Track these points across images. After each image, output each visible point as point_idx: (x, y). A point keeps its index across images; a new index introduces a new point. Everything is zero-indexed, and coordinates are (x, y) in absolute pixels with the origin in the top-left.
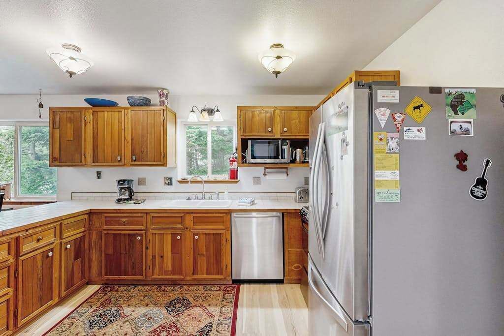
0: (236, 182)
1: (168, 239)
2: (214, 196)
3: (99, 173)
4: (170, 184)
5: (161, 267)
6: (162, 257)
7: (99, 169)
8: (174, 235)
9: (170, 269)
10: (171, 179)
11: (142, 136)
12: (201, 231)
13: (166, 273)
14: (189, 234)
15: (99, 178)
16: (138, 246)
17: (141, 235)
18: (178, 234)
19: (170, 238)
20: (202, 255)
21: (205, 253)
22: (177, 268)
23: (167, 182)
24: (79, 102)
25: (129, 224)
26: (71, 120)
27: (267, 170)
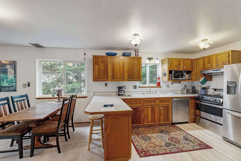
0: (161, 87)
1: (150, 109)
2: (154, 93)
3: (106, 84)
4: (136, 88)
5: (147, 120)
6: (148, 116)
7: (106, 82)
8: (152, 108)
9: (150, 120)
10: (136, 86)
11: (132, 69)
12: (162, 106)
13: (149, 122)
14: (157, 107)
15: (106, 86)
16: (139, 112)
17: (140, 108)
18: (154, 107)
19: (150, 108)
20: (162, 114)
21: (163, 114)
22: (153, 120)
23: (134, 87)
25: (135, 104)
26: (103, 61)
27: (174, 82)
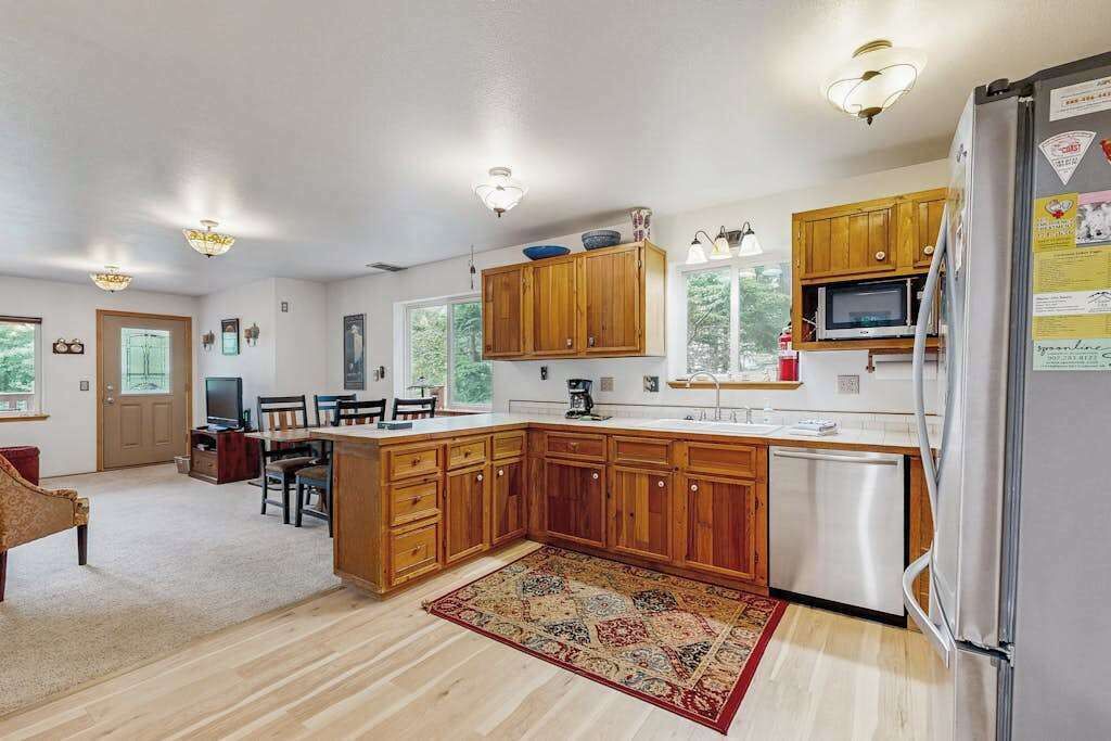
0: (795, 386)
1: (643, 484)
2: (741, 415)
3: (544, 369)
4: (655, 389)
5: (631, 535)
6: (632, 515)
7: (544, 363)
8: (653, 479)
9: (646, 540)
10: (655, 379)
12: (703, 477)
13: (639, 545)
14: (680, 481)
15: (544, 378)
16: (594, 490)
17: (599, 472)
18: (661, 478)
19: (645, 482)
20: (705, 523)
21: (711, 522)
22: (659, 538)
23: (648, 384)
24: (515, 256)
25: (584, 451)
26: (507, 286)
27: (876, 358)
